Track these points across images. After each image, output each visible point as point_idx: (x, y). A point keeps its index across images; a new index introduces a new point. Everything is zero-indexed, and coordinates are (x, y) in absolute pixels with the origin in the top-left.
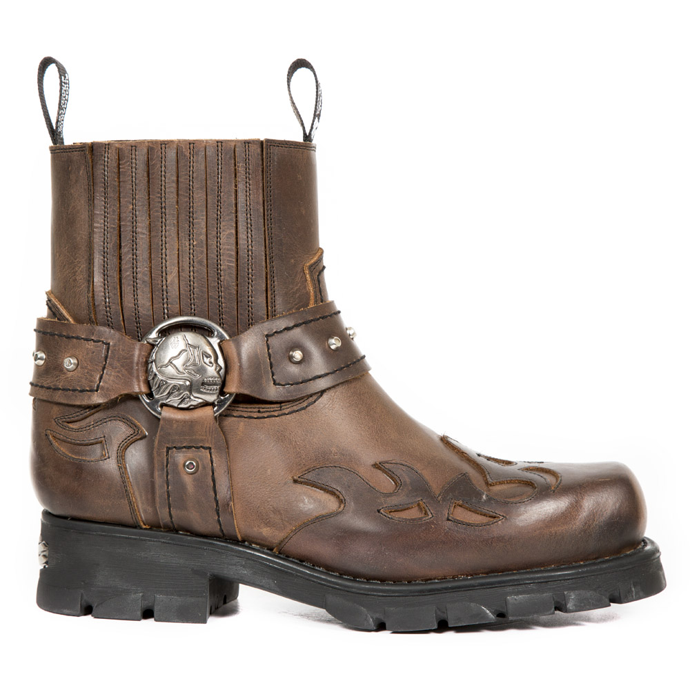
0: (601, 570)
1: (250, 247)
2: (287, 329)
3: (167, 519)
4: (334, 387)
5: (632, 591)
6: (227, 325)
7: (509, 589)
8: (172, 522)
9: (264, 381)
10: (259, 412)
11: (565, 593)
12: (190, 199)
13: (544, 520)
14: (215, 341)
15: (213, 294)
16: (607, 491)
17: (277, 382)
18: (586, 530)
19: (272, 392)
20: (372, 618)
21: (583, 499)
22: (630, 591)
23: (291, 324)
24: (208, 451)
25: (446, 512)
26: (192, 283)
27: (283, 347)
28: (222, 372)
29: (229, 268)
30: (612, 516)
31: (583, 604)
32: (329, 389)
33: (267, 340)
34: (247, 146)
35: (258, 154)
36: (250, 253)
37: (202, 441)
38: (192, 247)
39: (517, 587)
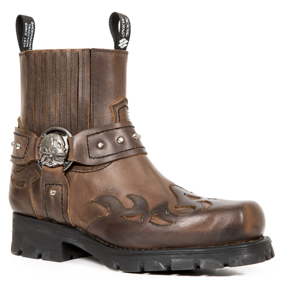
0: (219, 250)
1: (83, 97)
2: (97, 133)
3: (46, 216)
4: (117, 160)
5: (236, 262)
6: (73, 131)
7: (172, 256)
8: (48, 217)
9: (84, 156)
10: (84, 170)
11: (200, 260)
12: (60, 75)
13: (194, 225)
14: (65, 138)
15: (68, 117)
16: (228, 213)
17: (91, 157)
18: (215, 231)
19: (89, 161)
20: (115, 265)
21: (215, 216)
22: (234, 261)
23: (99, 131)
24: (61, 186)
25: (149, 219)
26: (60, 112)
27: (94, 141)
28: (67, 151)
29: (74, 106)
30: (229, 225)
31: (208, 266)
32: (114, 161)
33: (87, 138)
34: (83, 52)
35: (88, 55)
36: (83, 99)
37: (59, 182)
38: (60, 96)
39: (176, 255)
